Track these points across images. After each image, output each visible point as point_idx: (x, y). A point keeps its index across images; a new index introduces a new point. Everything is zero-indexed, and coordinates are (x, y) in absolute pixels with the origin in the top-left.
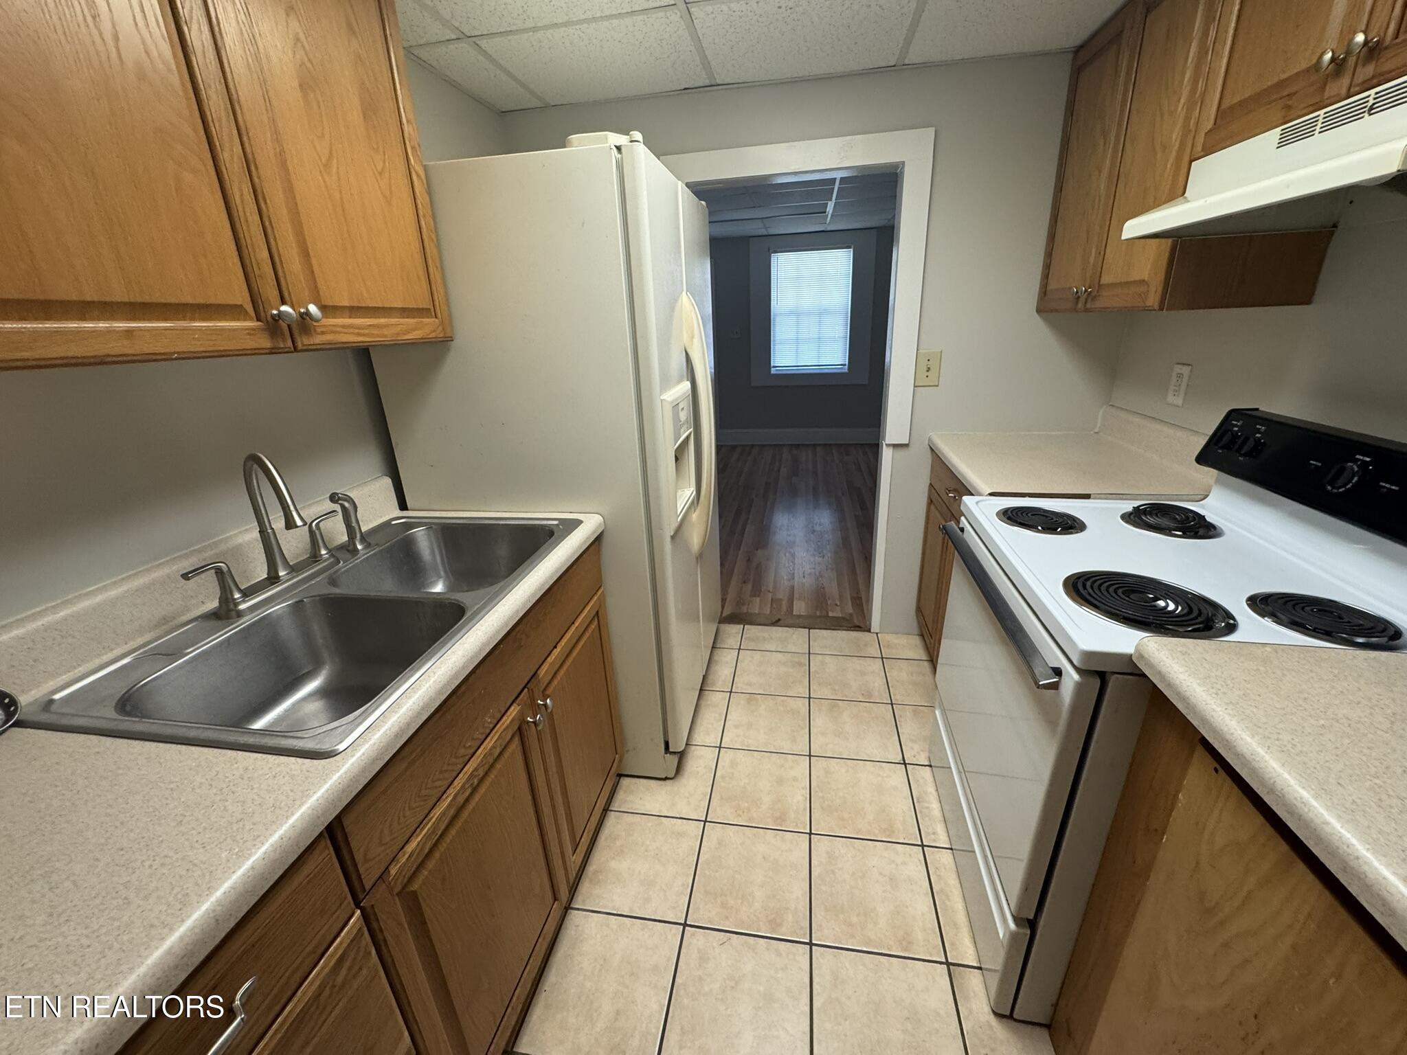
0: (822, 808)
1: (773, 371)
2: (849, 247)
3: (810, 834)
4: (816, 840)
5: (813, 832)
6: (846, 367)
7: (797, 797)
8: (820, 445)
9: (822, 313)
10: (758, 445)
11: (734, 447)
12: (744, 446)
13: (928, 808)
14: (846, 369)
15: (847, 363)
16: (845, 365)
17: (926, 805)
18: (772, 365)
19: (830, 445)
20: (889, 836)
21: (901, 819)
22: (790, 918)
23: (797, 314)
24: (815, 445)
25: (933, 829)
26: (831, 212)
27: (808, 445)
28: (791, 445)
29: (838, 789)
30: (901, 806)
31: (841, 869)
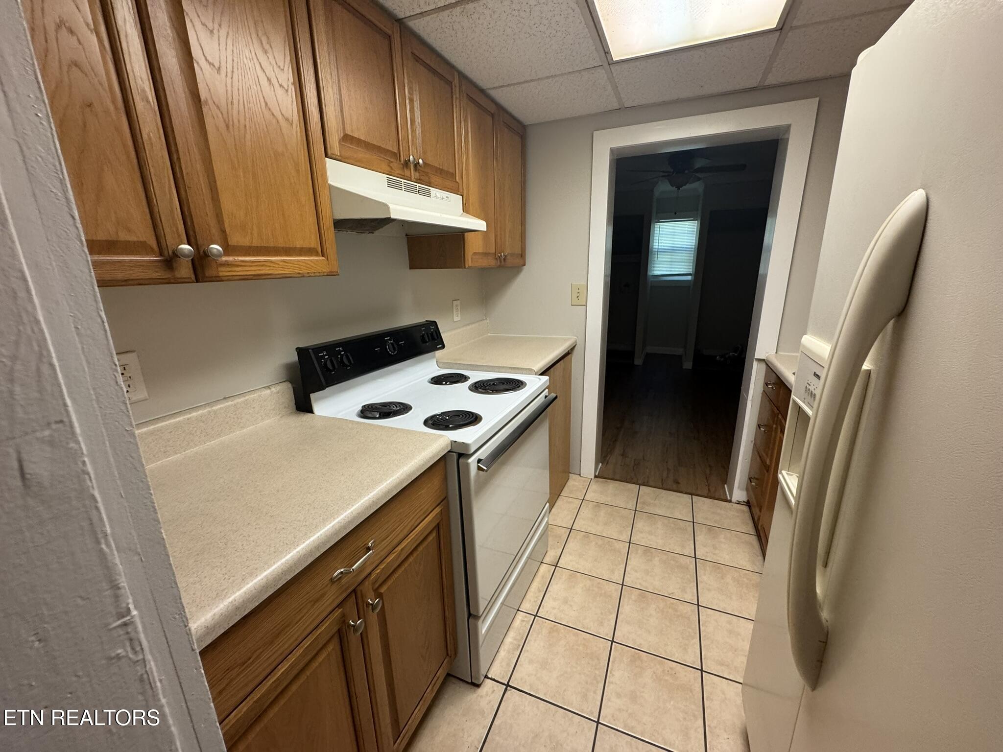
0: (598, 659)
3: (613, 641)
4: (609, 635)
5: (610, 642)
7: (618, 675)
13: (515, 639)
17: (515, 642)
20: (555, 626)
21: (540, 636)
22: (633, 597)
25: (521, 624)
29: (580, 674)
30: (535, 646)
31: (596, 614)
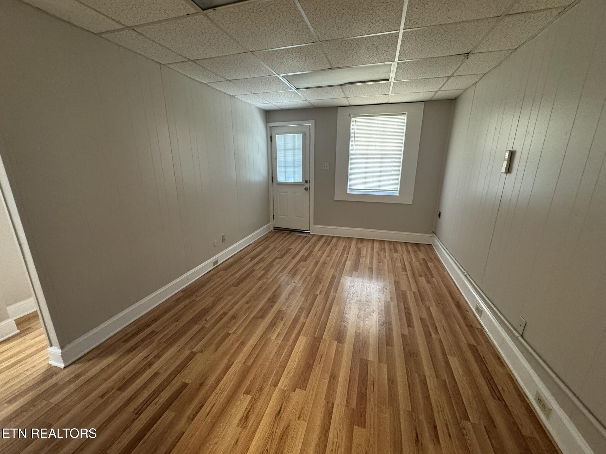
1: (349, 192)
2: (404, 114)
6: (398, 192)
8: (377, 240)
9: (383, 156)
10: (337, 237)
11: (322, 237)
12: (328, 236)
14: (397, 194)
15: (399, 189)
16: (397, 191)
18: (348, 187)
19: (384, 241)
23: (366, 156)
24: (374, 240)
26: (393, 80)
27: (368, 240)
28: (358, 239)
